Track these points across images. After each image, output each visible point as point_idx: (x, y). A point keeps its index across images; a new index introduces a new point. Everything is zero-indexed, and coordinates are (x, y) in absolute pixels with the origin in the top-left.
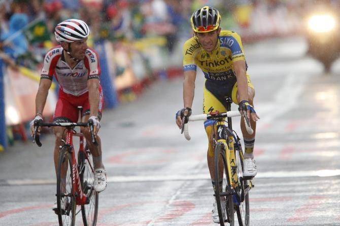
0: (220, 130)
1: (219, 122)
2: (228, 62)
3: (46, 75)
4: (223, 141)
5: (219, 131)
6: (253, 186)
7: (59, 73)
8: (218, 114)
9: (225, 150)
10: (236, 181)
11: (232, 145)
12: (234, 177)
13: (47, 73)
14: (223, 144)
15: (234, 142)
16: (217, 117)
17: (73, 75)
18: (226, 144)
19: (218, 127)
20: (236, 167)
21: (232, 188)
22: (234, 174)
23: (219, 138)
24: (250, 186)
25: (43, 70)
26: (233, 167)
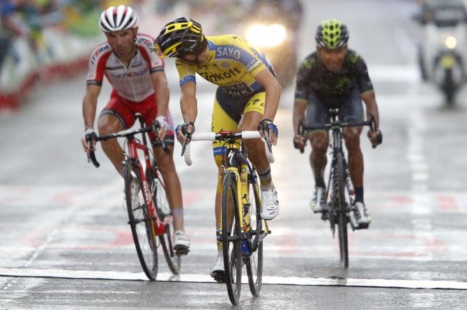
0: (231, 155)
1: (231, 145)
2: (235, 75)
3: (92, 80)
4: (235, 170)
5: (229, 156)
6: (269, 232)
7: (112, 75)
8: (231, 134)
9: (236, 182)
10: (248, 224)
11: (245, 176)
12: (246, 218)
13: (94, 78)
14: (234, 173)
15: (248, 171)
16: (229, 137)
17: (129, 75)
18: (237, 174)
19: (229, 151)
20: (249, 205)
21: (242, 231)
22: (246, 214)
23: (229, 166)
24: (266, 232)
25: (89, 74)
26: (244, 205)
